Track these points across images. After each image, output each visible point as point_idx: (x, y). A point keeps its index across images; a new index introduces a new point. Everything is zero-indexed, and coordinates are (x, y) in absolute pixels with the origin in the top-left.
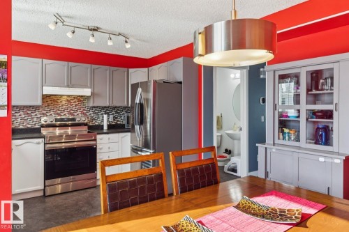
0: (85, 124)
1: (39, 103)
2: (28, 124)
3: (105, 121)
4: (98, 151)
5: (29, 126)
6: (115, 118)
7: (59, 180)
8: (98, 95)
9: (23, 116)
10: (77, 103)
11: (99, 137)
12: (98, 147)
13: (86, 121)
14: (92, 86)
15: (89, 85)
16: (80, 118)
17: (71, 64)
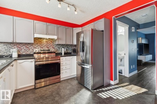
0: (54, 52)
1: (32, 41)
2: (28, 52)
3: (63, 51)
4: (61, 65)
5: (28, 53)
6: (67, 50)
7: (43, 80)
8: (60, 39)
9: (25, 48)
10: (51, 43)
11: (61, 58)
12: (61, 63)
13: (55, 51)
14: (57, 35)
15: (56, 34)
16: (52, 50)
17: (48, 24)
